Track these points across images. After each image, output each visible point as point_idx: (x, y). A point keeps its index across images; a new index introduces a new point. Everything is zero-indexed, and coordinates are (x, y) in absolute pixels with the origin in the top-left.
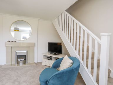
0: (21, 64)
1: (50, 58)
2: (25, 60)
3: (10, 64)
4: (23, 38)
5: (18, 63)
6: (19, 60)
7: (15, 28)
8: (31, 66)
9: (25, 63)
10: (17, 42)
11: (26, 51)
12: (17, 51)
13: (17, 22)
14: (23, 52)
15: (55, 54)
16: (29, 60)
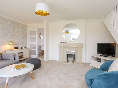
0: (71, 62)
1: (99, 60)
2: (74, 59)
3: (62, 61)
4: (73, 39)
5: (68, 61)
6: (69, 58)
7: (65, 31)
8: (79, 65)
9: (73, 62)
10: (67, 42)
11: (75, 51)
12: (67, 51)
13: (67, 26)
14: (72, 52)
15: (106, 56)
16: (78, 59)
